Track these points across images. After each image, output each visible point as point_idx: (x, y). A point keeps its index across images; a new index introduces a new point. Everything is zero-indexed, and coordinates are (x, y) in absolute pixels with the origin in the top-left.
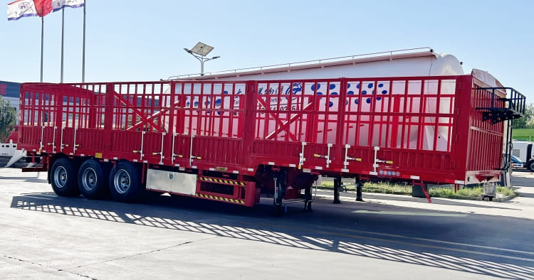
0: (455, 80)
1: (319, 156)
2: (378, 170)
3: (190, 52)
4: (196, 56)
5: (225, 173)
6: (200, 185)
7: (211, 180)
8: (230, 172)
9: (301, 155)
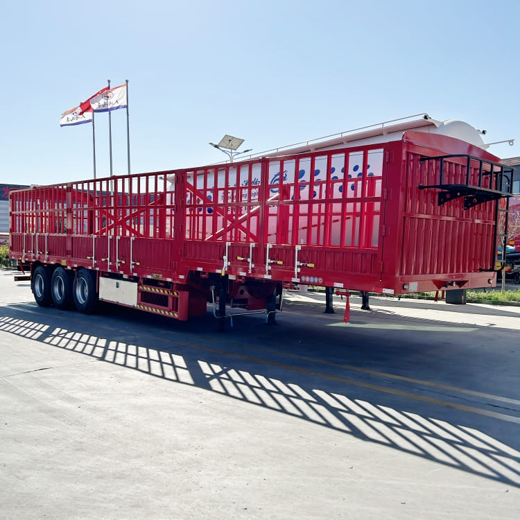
0: (382, 150)
1: (242, 259)
2: (299, 275)
3: (216, 146)
4: (224, 151)
5: (161, 281)
6: (140, 294)
7: (149, 289)
8: (164, 279)
9: (225, 258)
